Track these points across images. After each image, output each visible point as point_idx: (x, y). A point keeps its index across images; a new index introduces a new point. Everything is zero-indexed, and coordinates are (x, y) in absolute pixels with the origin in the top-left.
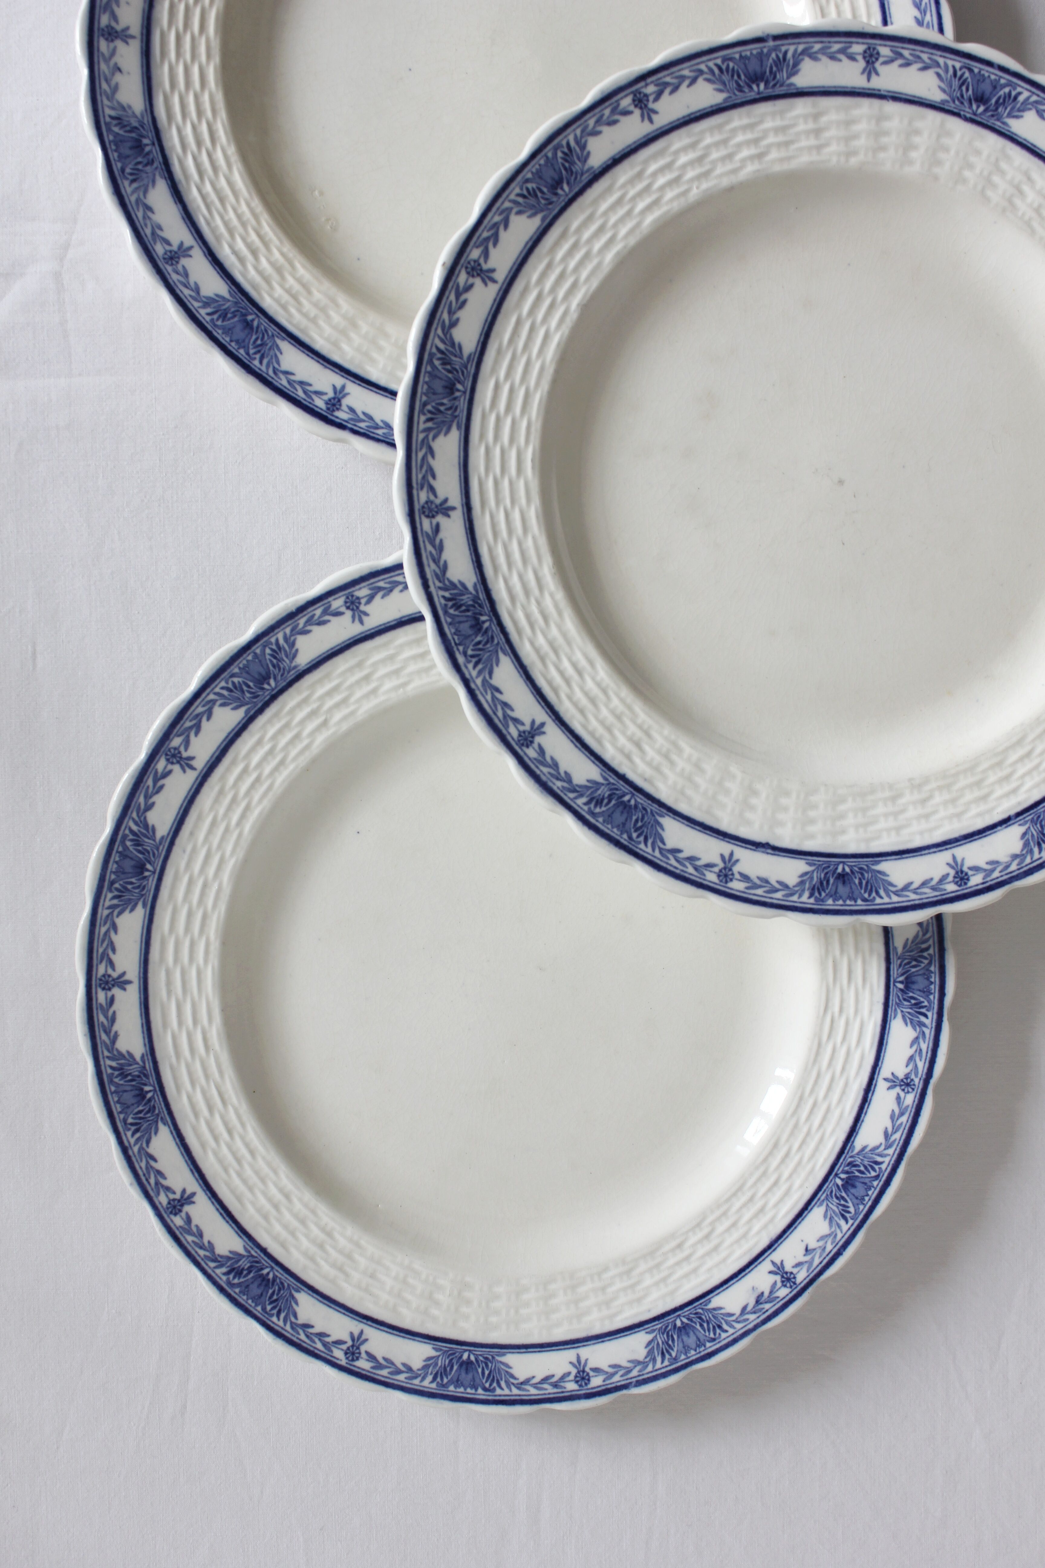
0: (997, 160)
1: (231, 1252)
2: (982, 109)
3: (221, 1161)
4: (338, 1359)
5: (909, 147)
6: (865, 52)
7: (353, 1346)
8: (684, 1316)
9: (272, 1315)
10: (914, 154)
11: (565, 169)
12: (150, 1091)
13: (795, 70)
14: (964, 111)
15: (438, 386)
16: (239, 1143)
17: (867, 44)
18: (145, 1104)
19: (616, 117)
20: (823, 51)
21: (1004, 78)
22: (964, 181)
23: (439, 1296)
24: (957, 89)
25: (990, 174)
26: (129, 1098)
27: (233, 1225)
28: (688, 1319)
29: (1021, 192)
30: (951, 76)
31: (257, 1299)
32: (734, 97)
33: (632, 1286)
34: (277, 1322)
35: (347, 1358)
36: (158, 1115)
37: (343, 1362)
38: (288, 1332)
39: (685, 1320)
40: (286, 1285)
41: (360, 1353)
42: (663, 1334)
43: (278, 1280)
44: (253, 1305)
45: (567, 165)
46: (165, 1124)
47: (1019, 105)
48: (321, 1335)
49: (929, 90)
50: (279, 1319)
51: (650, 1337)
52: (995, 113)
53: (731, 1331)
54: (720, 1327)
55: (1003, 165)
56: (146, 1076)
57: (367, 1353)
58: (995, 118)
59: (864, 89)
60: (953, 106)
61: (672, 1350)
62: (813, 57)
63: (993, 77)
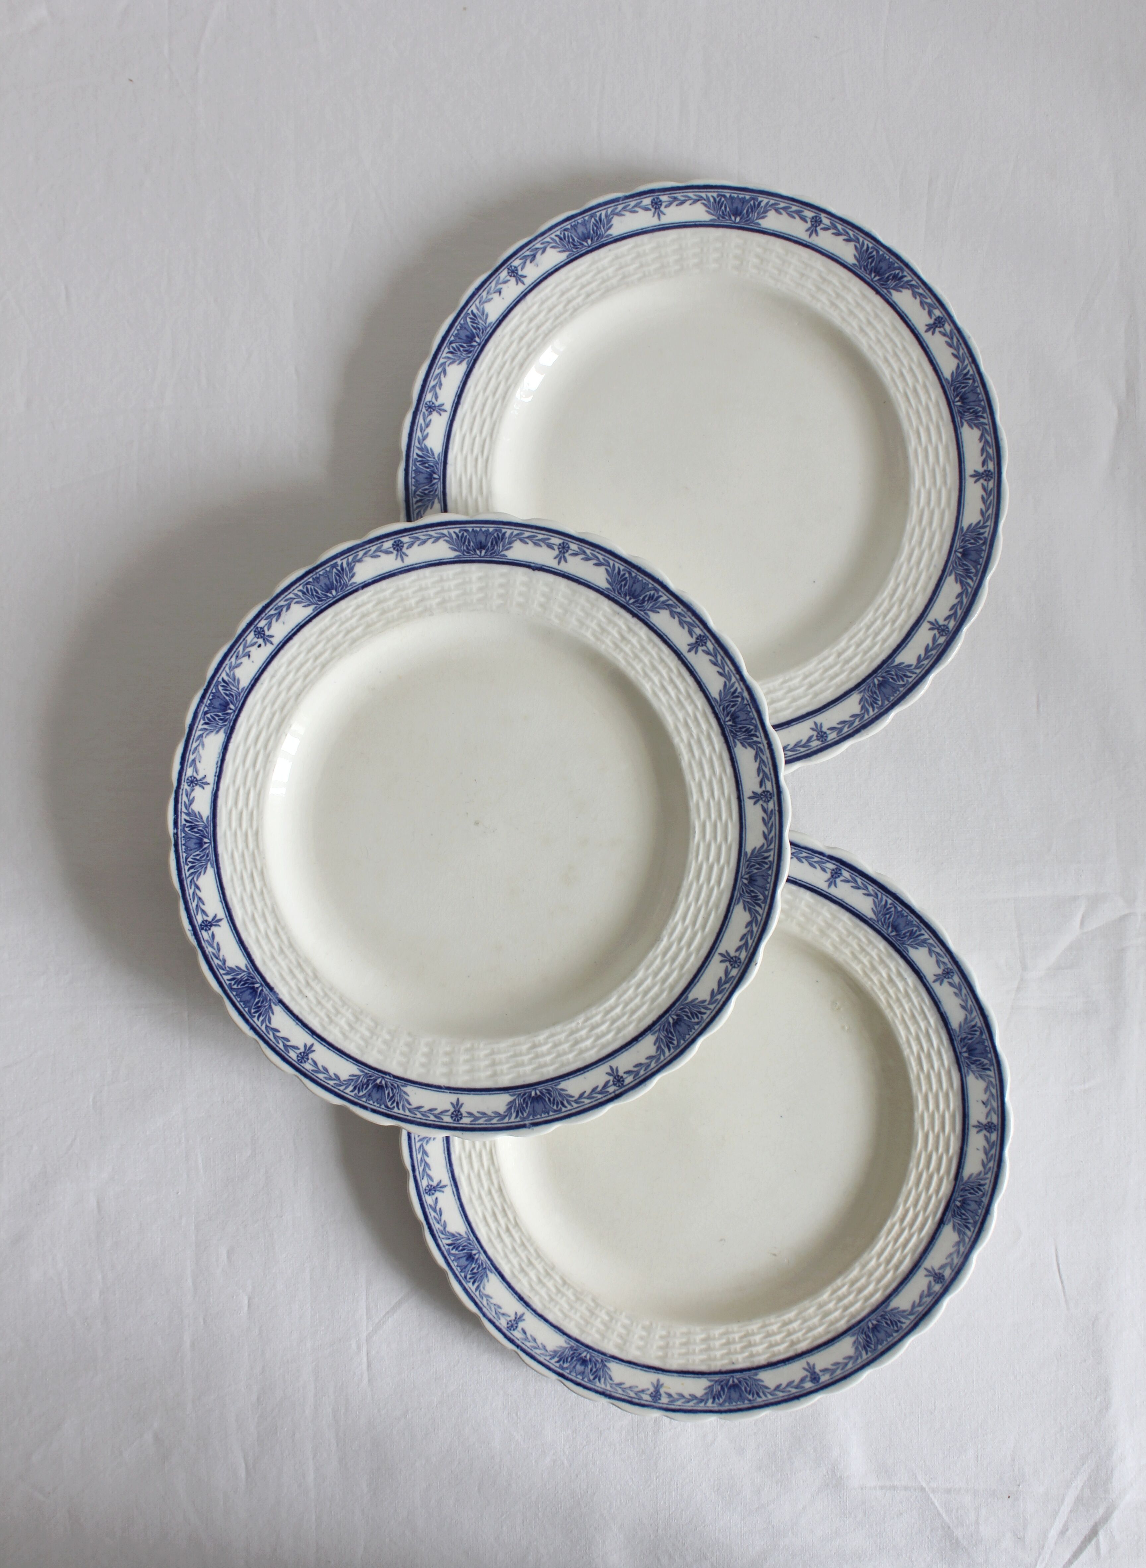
0: (367, 1047)
1: (901, 291)
2: (378, 1081)
3: (908, 354)
4: (827, 218)
5: (429, 1055)
6: (461, 1118)
7: (816, 226)
8: (586, 246)
9: (872, 248)
10: (426, 1050)
11: (671, 1033)
12: (956, 402)
13: (510, 1105)
14: (390, 1079)
15: (760, 881)
16: (896, 366)
17: (460, 1124)
18: (960, 393)
19: (636, 1069)
20: (491, 1118)
21: (363, 1101)
22: (389, 1032)
23: (756, 261)
25: (371, 1038)
26: (971, 397)
27: (899, 310)
28: (583, 244)
29: (350, 1025)
30: (400, 1102)
31: (882, 259)
32: (553, 1085)
33: (622, 267)
34: (868, 243)
35: (820, 218)
36: (951, 385)
37: (823, 215)
38: (861, 236)
39: (585, 244)
40: (863, 269)
41: (811, 222)
42: (600, 234)
43: (868, 272)
44: (885, 255)
45: (670, 1035)
46: (946, 379)
47: (352, 1084)
48: (838, 234)
49: (416, 1093)
50: (867, 245)
51: (609, 232)
52: (368, 1078)
53: (553, 236)
54: (561, 239)
55: (362, 1043)
56: (959, 412)
57: (806, 222)
58: (368, 1075)
59: (462, 1094)
60: (398, 1083)
61: (594, 223)
62: (497, 1114)
63: (371, 1102)
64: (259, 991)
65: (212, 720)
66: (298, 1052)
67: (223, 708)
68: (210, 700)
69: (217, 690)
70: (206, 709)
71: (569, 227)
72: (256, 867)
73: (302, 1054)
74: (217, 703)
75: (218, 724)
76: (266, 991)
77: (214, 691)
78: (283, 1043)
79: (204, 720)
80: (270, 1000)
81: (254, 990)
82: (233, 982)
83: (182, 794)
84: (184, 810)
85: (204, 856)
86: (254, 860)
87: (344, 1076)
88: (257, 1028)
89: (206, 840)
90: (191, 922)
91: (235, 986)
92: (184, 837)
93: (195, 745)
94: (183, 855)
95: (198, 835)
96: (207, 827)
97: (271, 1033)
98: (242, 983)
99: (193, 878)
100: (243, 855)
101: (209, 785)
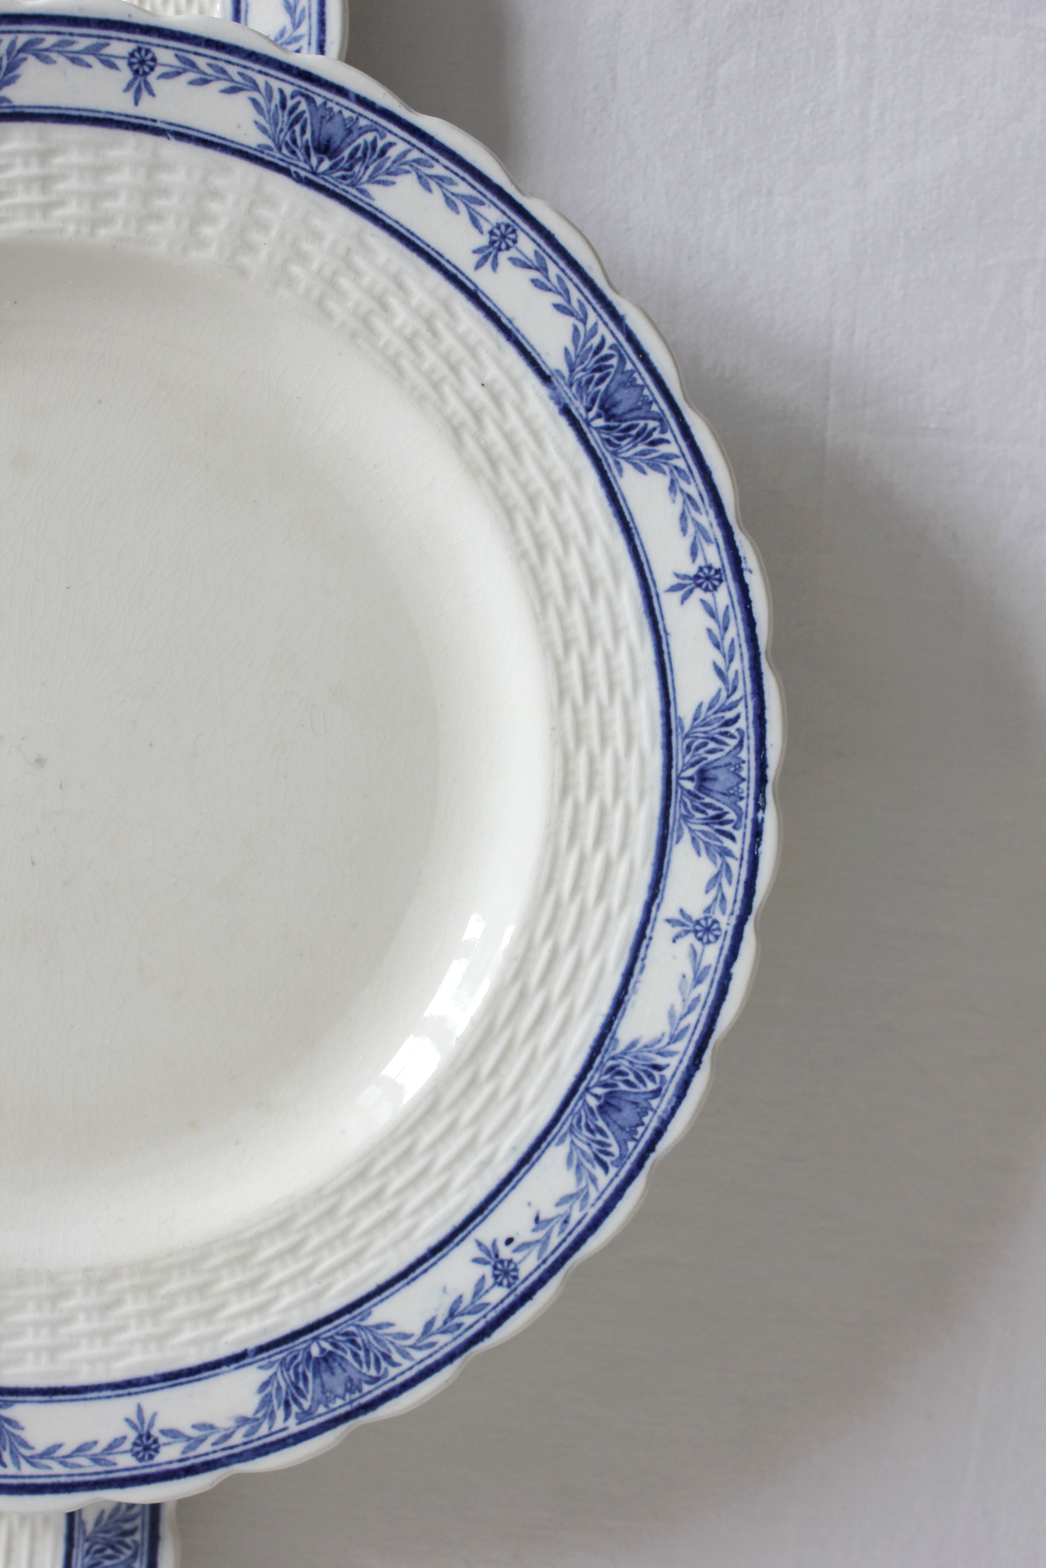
2: (326, 164)
6: (132, 55)
13: (11, 75)
14: (297, 166)
17: (136, 42)
20: (59, 48)
21: (365, 118)
24: (286, 128)
30: (276, 106)
47: (388, 164)
49: (239, 126)
52: (349, 173)
58: (348, 182)
59: (127, 116)
60: (279, 155)
62: (43, 57)
63: (347, 114)
64: (595, 409)
65: (642, 1074)
66: (513, 253)
67: (614, 1102)
68: (643, 1124)
69: (622, 1144)
70: (654, 1103)
72: (575, 710)
73: (503, 246)
74: (628, 1114)
75: (631, 1063)
76: (578, 408)
77: (631, 1145)
78: (547, 278)
79: (662, 1077)
80: (570, 385)
81: (607, 411)
82: (656, 435)
83: (735, 901)
84: (734, 864)
85: (698, 748)
86: (578, 726)
87: (407, 183)
88: (606, 318)
89: (689, 785)
90: (744, 589)
91: (652, 424)
92: (741, 798)
93: (691, 1019)
94: (748, 755)
95: (707, 800)
96: (682, 816)
97: (575, 305)
98: (634, 432)
99: (728, 697)
100: (604, 740)
101: (669, 916)
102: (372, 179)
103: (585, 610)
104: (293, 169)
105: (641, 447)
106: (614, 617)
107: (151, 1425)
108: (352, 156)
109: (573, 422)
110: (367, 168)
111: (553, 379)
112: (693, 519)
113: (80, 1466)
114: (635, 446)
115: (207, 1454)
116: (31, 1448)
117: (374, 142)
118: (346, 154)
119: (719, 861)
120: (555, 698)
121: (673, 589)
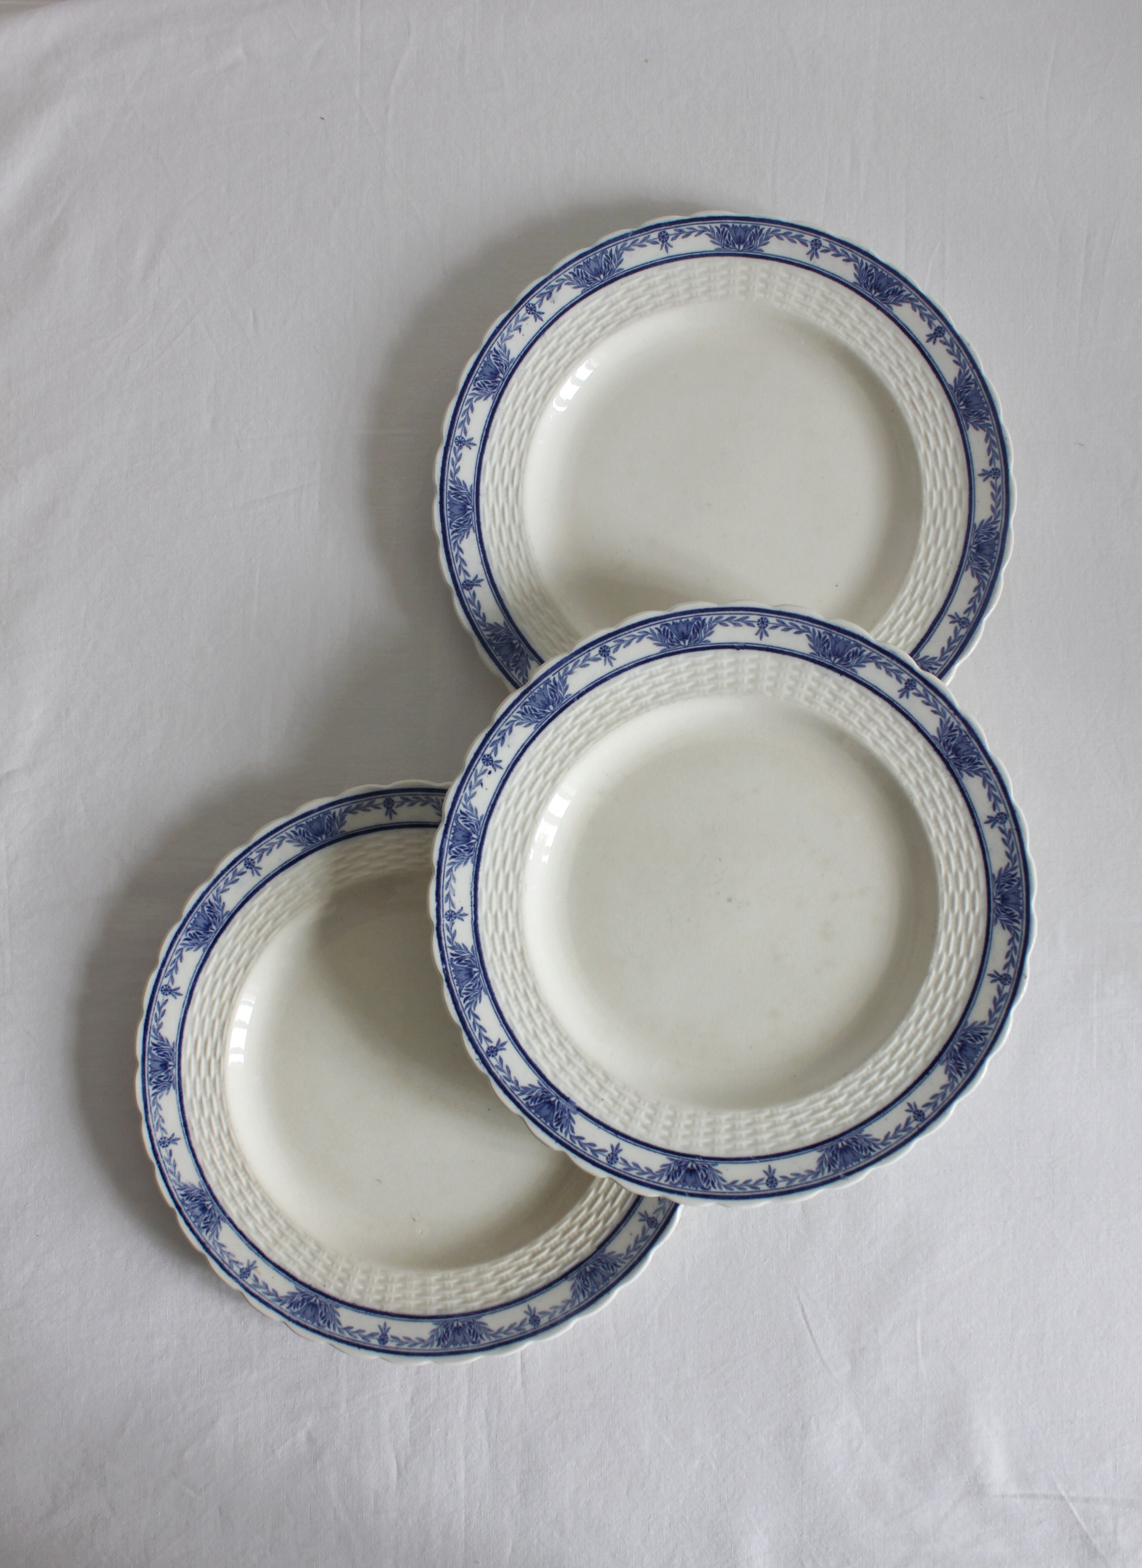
1: (901, 305)
3: (912, 364)
4: (826, 240)
6: (776, 1183)
7: (816, 249)
8: (598, 281)
9: (871, 266)
11: (959, 1059)
12: (961, 406)
16: (900, 376)
18: (964, 397)
23: (761, 285)
26: (975, 401)
27: (900, 323)
28: (596, 280)
30: (715, 1182)
31: (881, 275)
33: (633, 299)
34: (867, 262)
35: (820, 241)
36: (955, 391)
37: (822, 238)
38: (859, 256)
39: (598, 279)
40: (863, 286)
41: (812, 245)
42: (612, 269)
43: (868, 289)
44: (884, 272)
45: (959, 1062)
46: (950, 385)
48: (837, 255)
49: (729, 1170)
50: (866, 263)
51: (620, 267)
52: (679, 1166)
53: (567, 273)
54: (575, 275)
56: (964, 415)
57: (807, 246)
58: (679, 1162)
59: (772, 1160)
61: (605, 259)
62: (810, 1172)
63: (687, 1187)
64: (556, 1103)
65: (458, 853)
66: (606, 1154)
67: (466, 839)
68: (453, 834)
69: (458, 823)
70: (450, 843)
71: (582, 263)
72: (528, 985)
73: (612, 1155)
74: (459, 836)
75: (464, 856)
76: (563, 1102)
77: (455, 824)
78: (590, 1148)
79: (450, 854)
80: (568, 1110)
81: (551, 1104)
82: (529, 1101)
83: (443, 930)
84: (448, 944)
85: (476, 985)
86: (525, 979)
87: (656, 1168)
88: (563, 1140)
89: (475, 969)
90: (477, 1051)
91: (533, 1104)
92: (453, 971)
93: (446, 880)
94: (456, 988)
95: (466, 966)
96: (474, 957)
97: (577, 1141)
98: (538, 1099)
99: (470, 1008)
100: (513, 977)
101: (467, 917)
102: (669, 1165)
103: (536, 1025)
104: (702, 1160)
105: (534, 1094)
106: (524, 1026)
107: (605, 660)
108: (680, 1172)
109: (563, 1096)
110: (673, 1169)
111: (576, 1110)
112: (505, 1073)
113: (627, 637)
114: (536, 1094)
115: (580, 656)
116: (648, 638)
117: (673, 1179)
118: (683, 1172)
119: (454, 944)
120: (537, 987)
121: (504, 1043)
